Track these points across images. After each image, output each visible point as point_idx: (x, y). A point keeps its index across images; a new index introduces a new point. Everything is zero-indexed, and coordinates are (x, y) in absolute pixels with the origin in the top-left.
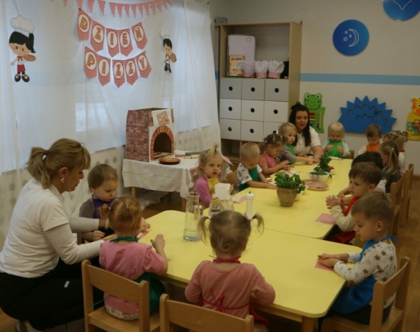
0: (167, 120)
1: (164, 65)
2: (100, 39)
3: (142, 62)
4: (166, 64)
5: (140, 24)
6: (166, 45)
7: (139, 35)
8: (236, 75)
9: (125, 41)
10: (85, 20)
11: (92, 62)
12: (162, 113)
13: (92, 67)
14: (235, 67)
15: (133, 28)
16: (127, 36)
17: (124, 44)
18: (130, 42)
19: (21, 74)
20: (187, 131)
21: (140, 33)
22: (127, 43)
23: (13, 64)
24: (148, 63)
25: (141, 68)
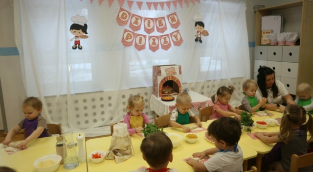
0: (174, 73)
1: (196, 37)
2: (138, 24)
3: (176, 37)
4: (197, 37)
5: (175, 14)
6: (198, 26)
7: (173, 20)
8: (266, 44)
9: (161, 24)
10: (125, 14)
11: (129, 37)
12: (171, 68)
13: (129, 41)
14: (265, 38)
15: (168, 16)
16: (163, 21)
17: (160, 26)
18: (166, 25)
19: (77, 45)
20: (214, 80)
21: (174, 19)
22: (163, 25)
23: (71, 40)
24: (181, 37)
25: (175, 40)
